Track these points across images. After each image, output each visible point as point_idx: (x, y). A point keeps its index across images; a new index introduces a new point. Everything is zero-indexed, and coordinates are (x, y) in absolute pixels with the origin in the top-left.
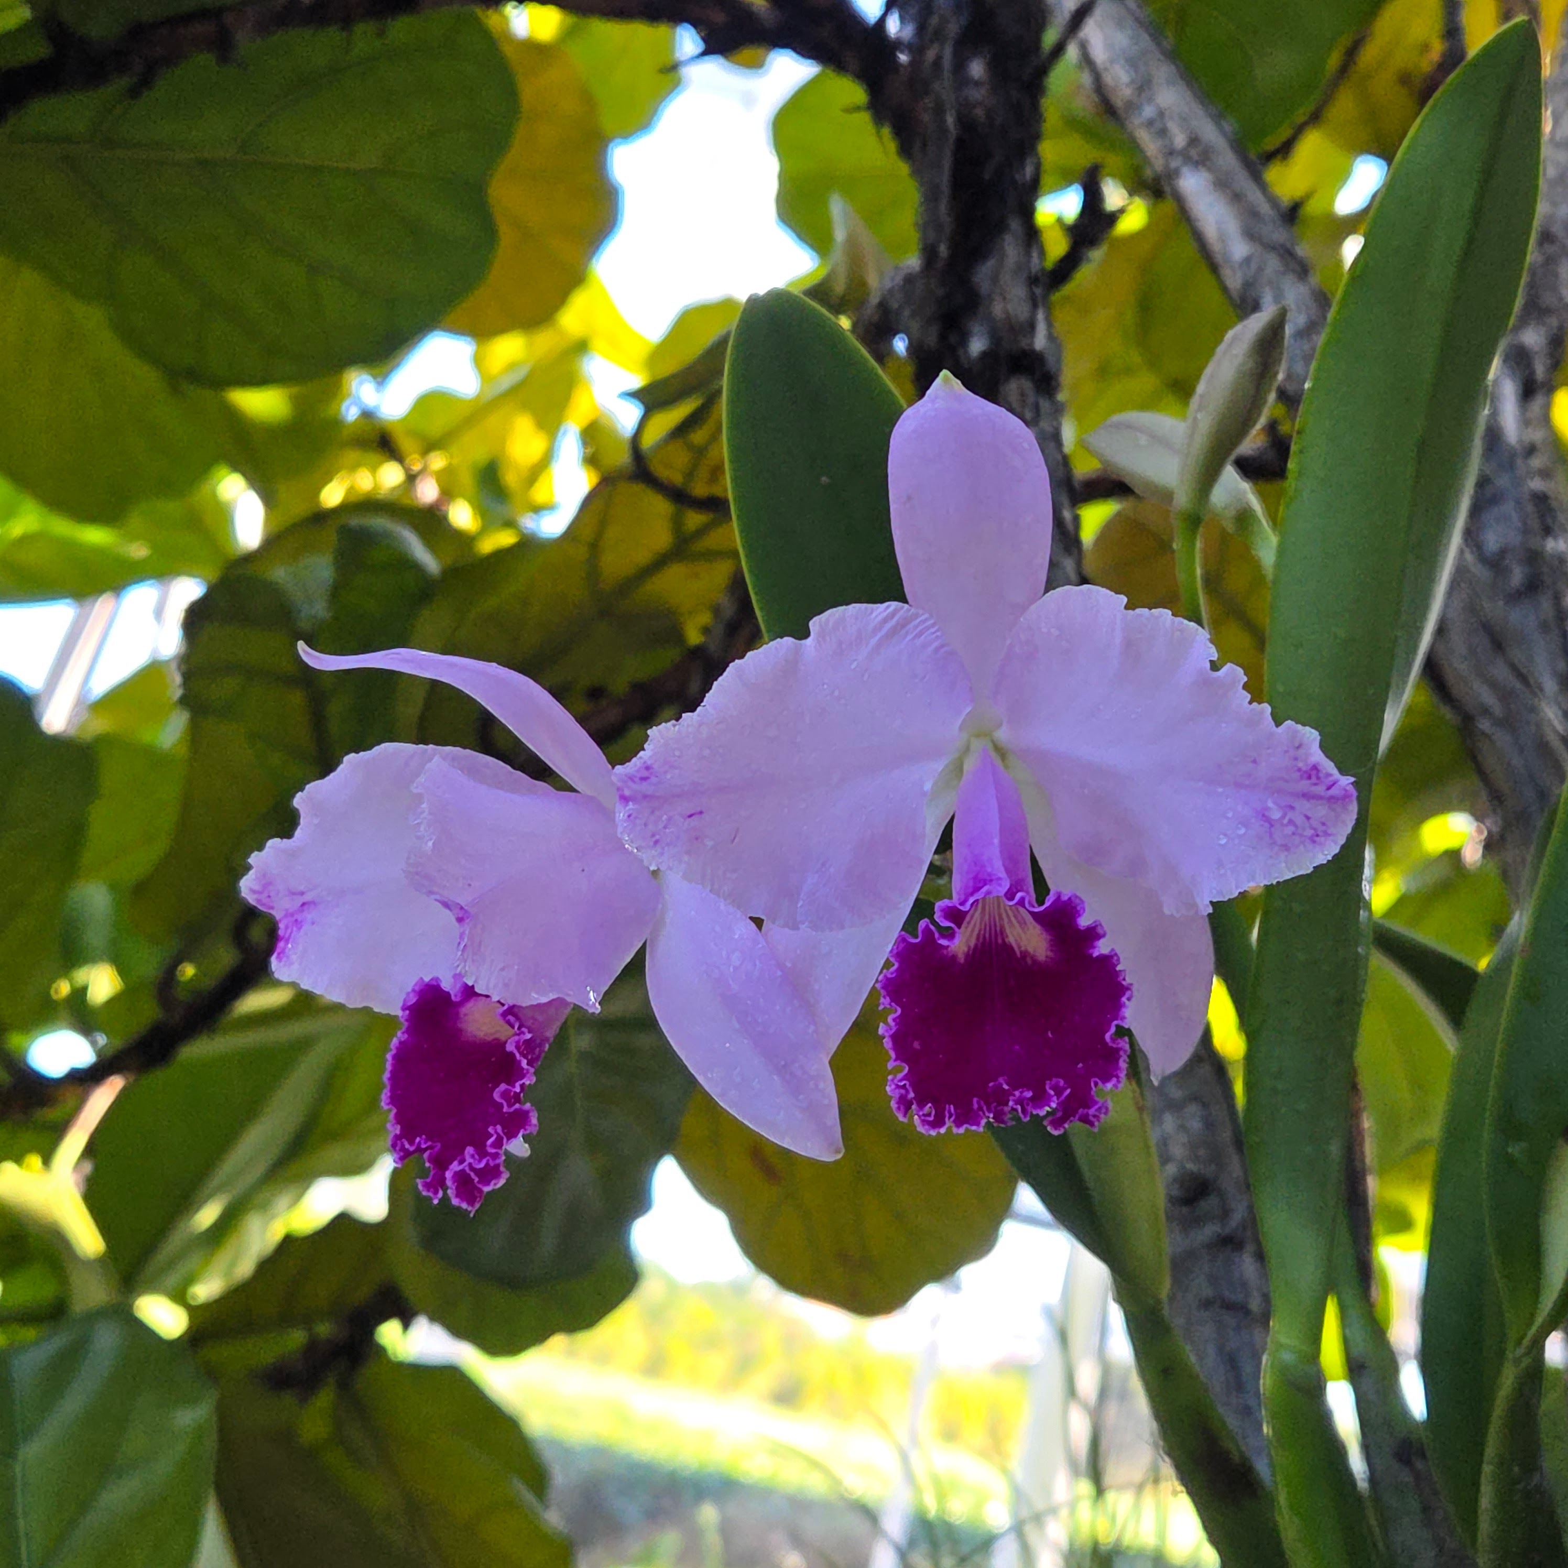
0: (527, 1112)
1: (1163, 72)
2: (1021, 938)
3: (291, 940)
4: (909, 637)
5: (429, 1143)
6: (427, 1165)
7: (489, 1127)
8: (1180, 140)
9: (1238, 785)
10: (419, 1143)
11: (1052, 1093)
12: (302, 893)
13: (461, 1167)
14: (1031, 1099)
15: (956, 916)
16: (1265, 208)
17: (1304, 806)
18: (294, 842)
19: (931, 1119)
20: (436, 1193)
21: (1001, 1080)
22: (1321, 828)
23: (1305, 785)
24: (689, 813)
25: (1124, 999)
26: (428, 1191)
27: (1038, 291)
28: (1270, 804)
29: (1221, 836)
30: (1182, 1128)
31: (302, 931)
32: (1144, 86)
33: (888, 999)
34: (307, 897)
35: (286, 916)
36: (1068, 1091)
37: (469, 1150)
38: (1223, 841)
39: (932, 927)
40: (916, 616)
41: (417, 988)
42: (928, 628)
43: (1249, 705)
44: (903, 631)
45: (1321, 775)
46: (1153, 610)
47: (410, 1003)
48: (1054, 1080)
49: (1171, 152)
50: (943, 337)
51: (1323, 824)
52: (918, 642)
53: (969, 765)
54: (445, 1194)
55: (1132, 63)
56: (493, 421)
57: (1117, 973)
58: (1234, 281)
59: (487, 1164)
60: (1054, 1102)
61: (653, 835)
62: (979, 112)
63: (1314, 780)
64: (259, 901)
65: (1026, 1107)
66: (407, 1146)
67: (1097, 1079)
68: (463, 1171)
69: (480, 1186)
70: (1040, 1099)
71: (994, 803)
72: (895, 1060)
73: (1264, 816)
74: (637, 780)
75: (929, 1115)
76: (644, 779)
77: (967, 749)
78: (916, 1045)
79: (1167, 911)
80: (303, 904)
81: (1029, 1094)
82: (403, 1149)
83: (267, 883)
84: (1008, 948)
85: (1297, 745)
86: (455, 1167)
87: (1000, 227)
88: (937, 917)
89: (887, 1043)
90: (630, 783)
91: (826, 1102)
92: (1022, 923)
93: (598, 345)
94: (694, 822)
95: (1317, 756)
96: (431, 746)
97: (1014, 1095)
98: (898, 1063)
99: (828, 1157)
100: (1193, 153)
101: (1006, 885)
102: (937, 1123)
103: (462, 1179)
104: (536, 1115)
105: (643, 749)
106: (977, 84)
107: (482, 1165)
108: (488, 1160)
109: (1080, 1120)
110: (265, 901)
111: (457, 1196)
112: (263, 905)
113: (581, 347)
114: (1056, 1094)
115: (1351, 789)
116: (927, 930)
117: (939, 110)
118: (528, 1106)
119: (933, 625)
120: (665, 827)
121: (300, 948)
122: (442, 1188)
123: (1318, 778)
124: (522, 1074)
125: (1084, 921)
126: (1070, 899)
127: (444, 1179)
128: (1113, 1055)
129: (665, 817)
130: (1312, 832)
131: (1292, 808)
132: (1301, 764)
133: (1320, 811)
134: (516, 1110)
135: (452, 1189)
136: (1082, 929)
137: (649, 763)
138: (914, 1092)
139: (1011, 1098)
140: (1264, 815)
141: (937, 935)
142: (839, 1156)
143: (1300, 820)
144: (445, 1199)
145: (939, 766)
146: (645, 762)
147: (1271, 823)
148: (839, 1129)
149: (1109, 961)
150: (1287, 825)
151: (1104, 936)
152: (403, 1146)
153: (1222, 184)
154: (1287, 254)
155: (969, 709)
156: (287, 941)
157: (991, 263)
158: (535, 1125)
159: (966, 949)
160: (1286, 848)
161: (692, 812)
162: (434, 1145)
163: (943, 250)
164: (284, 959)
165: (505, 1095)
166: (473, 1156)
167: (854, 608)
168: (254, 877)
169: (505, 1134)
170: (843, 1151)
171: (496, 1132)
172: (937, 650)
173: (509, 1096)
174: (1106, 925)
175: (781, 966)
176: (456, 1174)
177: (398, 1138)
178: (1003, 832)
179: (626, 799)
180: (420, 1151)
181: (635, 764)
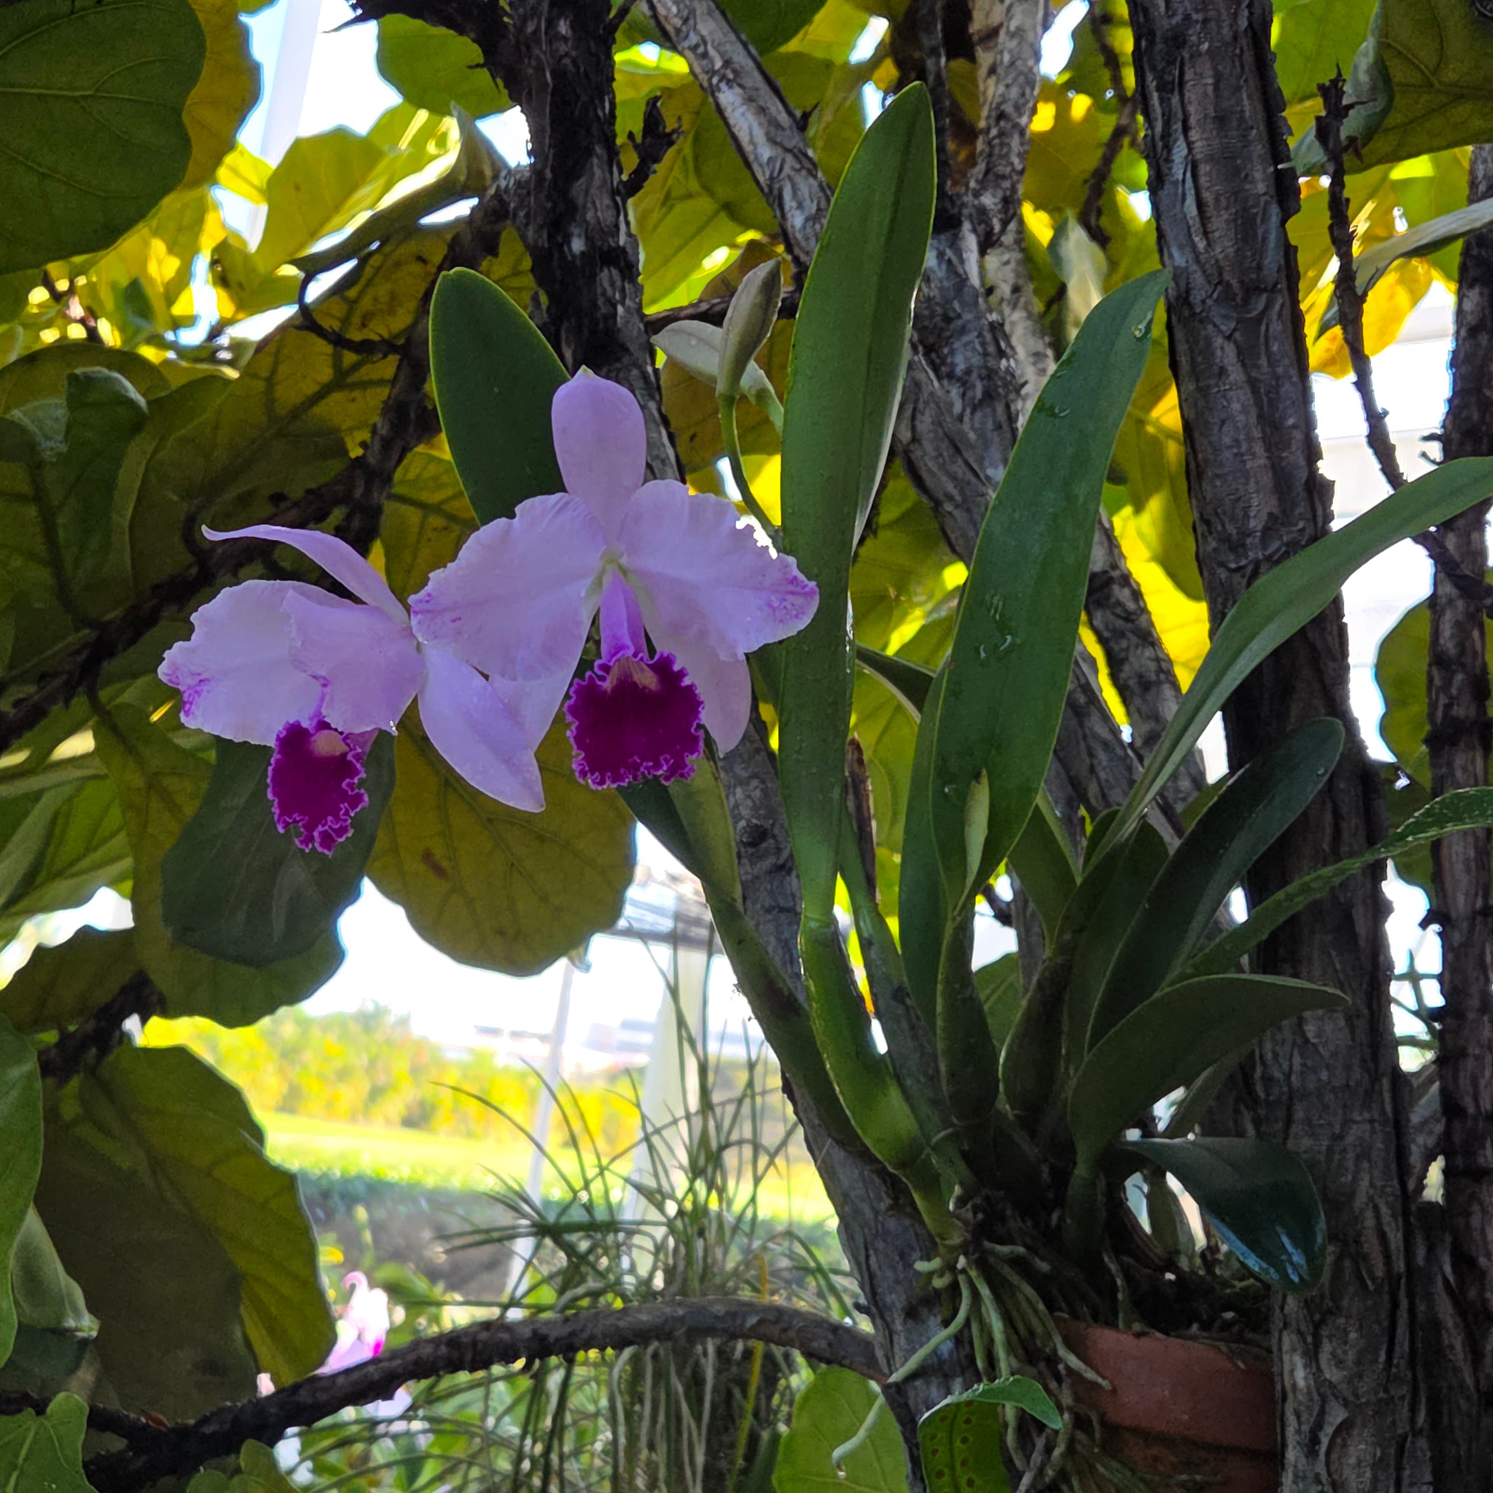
0: (362, 794)
2: (642, 679)
3: (194, 703)
4: (570, 511)
5: (301, 817)
6: (301, 829)
7: (340, 804)
8: (718, 62)
9: (756, 590)
10: (295, 818)
11: (664, 762)
12: (200, 674)
13: (324, 829)
14: (652, 766)
15: (606, 668)
16: (783, 118)
17: (790, 598)
18: (191, 642)
19: (598, 780)
20: (307, 846)
21: (636, 757)
22: (801, 611)
23: (791, 588)
24: (453, 619)
25: (700, 709)
26: (302, 845)
27: (619, 199)
28: (773, 598)
29: (748, 617)
30: (749, 797)
31: (200, 697)
32: (689, 18)
33: (571, 716)
34: (204, 676)
35: (188, 689)
36: (673, 761)
37: (330, 818)
38: (749, 620)
39: (592, 675)
40: (573, 499)
41: (285, 727)
42: (580, 506)
44: (567, 509)
45: (799, 582)
47: (281, 736)
48: (665, 756)
49: (712, 72)
50: (550, 237)
51: (802, 608)
52: (576, 513)
53: (607, 579)
54: (313, 846)
57: (696, 695)
59: (341, 825)
60: (665, 767)
61: (434, 633)
62: (567, 61)
63: (795, 584)
64: (170, 681)
65: (650, 771)
66: (287, 819)
67: (687, 754)
68: (325, 831)
69: (336, 839)
70: (658, 766)
71: (623, 605)
73: (770, 605)
74: (423, 602)
75: (597, 778)
76: (427, 601)
77: (603, 571)
78: (588, 741)
79: (722, 658)
80: (200, 681)
81: (651, 764)
83: (175, 668)
84: (635, 684)
85: (785, 567)
86: (320, 828)
87: (589, 152)
88: (596, 669)
89: (572, 741)
90: (419, 604)
91: (534, 778)
92: (642, 670)
94: (456, 624)
95: (796, 572)
97: (643, 765)
98: (578, 751)
99: (536, 810)
100: (728, 73)
101: (632, 650)
102: (602, 783)
103: (324, 836)
104: (367, 796)
106: (564, 39)
107: (338, 826)
108: (341, 823)
109: (679, 776)
110: (174, 680)
111: (321, 846)
112: (173, 683)
114: (666, 763)
115: (815, 588)
116: (589, 677)
117: (540, 69)
118: (362, 790)
119: (583, 504)
120: (440, 628)
121: (200, 707)
122: (311, 842)
123: (797, 583)
124: (357, 773)
125: (676, 668)
126: (668, 655)
127: (313, 836)
128: (696, 739)
129: (439, 622)
130: (797, 612)
131: (785, 600)
132: (788, 577)
133: (799, 601)
134: (356, 794)
135: (317, 842)
136: (675, 672)
137: (430, 592)
138: (588, 766)
141: (595, 680)
142: (543, 808)
143: (789, 606)
144: (314, 848)
145: (589, 581)
146: (428, 592)
147: (774, 609)
148: (542, 793)
149: (691, 688)
150: (782, 609)
151: (687, 675)
152: (284, 820)
153: (751, 99)
154: (800, 155)
155: (604, 547)
156: (191, 703)
157: (583, 180)
158: (367, 802)
159: (611, 686)
160: (781, 621)
161: (455, 618)
162: (304, 817)
164: (190, 714)
165: (349, 785)
166: (331, 821)
167: (539, 498)
168: (166, 665)
169: (350, 807)
170: (545, 805)
171: (344, 806)
172: (585, 517)
173: (351, 786)
174: (689, 668)
175: (502, 702)
176: (321, 833)
177: (280, 816)
178: (629, 620)
179: (416, 613)
180: (295, 822)
181: (423, 593)
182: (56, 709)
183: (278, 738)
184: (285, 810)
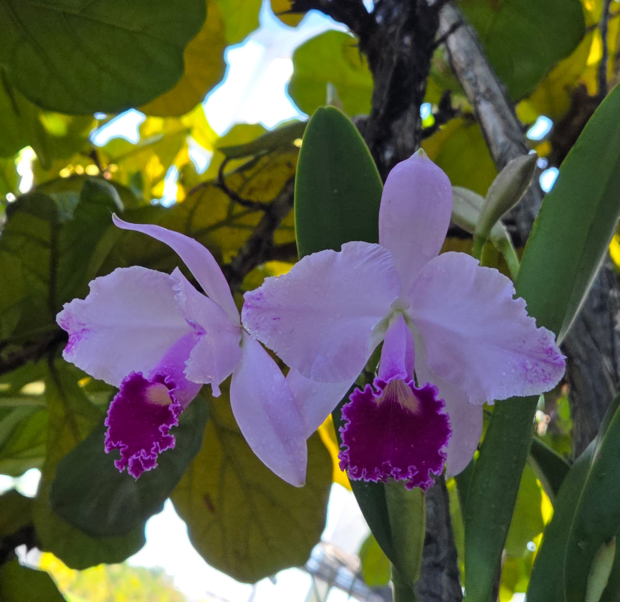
0: (172, 439)
1: (479, 60)
2: (405, 402)
3: (74, 345)
4: (381, 260)
5: (123, 445)
6: (121, 454)
7: (153, 442)
8: (482, 89)
9: (515, 351)
10: (119, 444)
11: (411, 471)
12: (84, 325)
13: (137, 458)
14: (401, 472)
15: (382, 384)
17: (543, 365)
18: (85, 301)
19: (355, 473)
20: (122, 468)
21: (388, 462)
22: (548, 376)
23: (544, 356)
24: (274, 317)
25: (448, 436)
26: (118, 466)
27: (417, 137)
28: (528, 361)
29: (504, 372)
31: (81, 341)
32: (471, 63)
33: (346, 416)
34: (87, 327)
35: (74, 333)
36: (417, 472)
37: (143, 451)
38: (504, 374)
39: (371, 388)
40: (385, 252)
41: (131, 375)
42: (389, 258)
43: (527, 316)
44: (379, 257)
45: (553, 353)
46: (491, 269)
47: (126, 381)
48: (412, 466)
49: (477, 93)
51: (550, 375)
52: (383, 264)
54: (126, 469)
55: (466, 53)
56: (142, 156)
57: (447, 424)
58: (497, 152)
59: (150, 459)
60: (411, 476)
61: (257, 324)
63: (549, 354)
64: (63, 325)
65: (398, 476)
66: (113, 444)
67: (431, 469)
68: (138, 459)
69: (144, 468)
70: (405, 474)
71: (404, 339)
72: (344, 444)
74: (255, 298)
75: (354, 471)
76: (258, 299)
77: (391, 316)
78: (354, 439)
79: (470, 401)
80: (83, 330)
81: (400, 470)
82: (111, 445)
83: (69, 317)
84: (398, 405)
85: (544, 338)
86: (134, 457)
88: (374, 384)
89: (342, 435)
90: (251, 300)
91: (302, 460)
92: (408, 394)
93: (195, 132)
94: (276, 322)
96: (156, 271)
97: (393, 469)
98: (346, 445)
99: (297, 486)
100: (487, 96)
101: (406, 376)
102: (358, 475)
103: (136, 463)
104: (175, 441)
105: (261, 286)
106: (406, 46)
107: (147, 458)
108: (150, 457)
109: (421, 486)
110: (66, 325)
111: (131, 470)
112: (64, 327)
113: (188, 131)
114: (412, 472)
115: (564, 362)
116: (368, 389)
117: (391, 53)
118: (173, 436)
119: (391, 257)
120: (263, 322)
121: (78, 348)
122: (125, 466)
123: (551, 354)
124: (173, 421)
125: (437, 398)
126: (433, 387)
127: (128, 462)
129: (263, 318)
130: (544, 377)
131: (537, 365)
132: (544, 347)
133: (549, 369)
134: (167, 437)
135: (130, 467)
136: (436, 401)
137: (262, 292)
138: (350, 459)
139: (392, 470)
140: (524, 366)
141: (373, 392)
142: (302, 486)
143: (540, 371)
144: (126, 471)
145: (379, 320)
146: (260, 292)
147: (527, 370)
148: (305, 473)
149: (444, 418)
150: (534, 372)
151: (445, 406)
152: (111, 444)
153: (498, 110)
155: (397, 298)
156: (73, 344)
158: (174, 445)
159: (380, 402)
160: (531, 382)
161: (276, 318)
162: (126, 446)
163: (382, 111)
164: (70, 353)
165: (164, 429)
166: (144, 454)
167: (361, 243)
168: (63, 314)
169: (160, 447)
170: (305, 484)
171: (156, 444)
172: (390, 269)
173: (166, 430)
174: (447, 402)
175: (292, 396)
176: (134, 460)
177: (109, 440)
178: (407, 353)
179: (248, 307)
180: (118, 447)
181: (256, 291)
182: (30, 363)
183: (124, 383)
184: (114, 437)
